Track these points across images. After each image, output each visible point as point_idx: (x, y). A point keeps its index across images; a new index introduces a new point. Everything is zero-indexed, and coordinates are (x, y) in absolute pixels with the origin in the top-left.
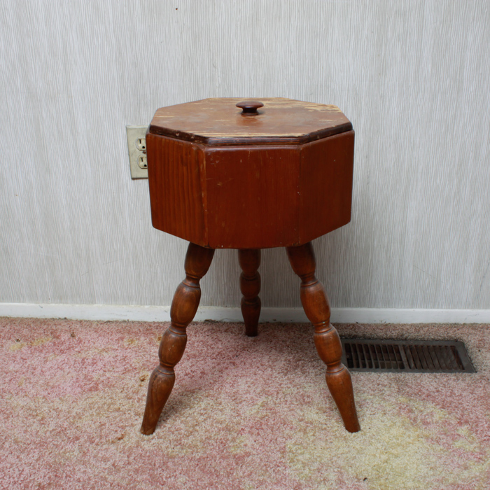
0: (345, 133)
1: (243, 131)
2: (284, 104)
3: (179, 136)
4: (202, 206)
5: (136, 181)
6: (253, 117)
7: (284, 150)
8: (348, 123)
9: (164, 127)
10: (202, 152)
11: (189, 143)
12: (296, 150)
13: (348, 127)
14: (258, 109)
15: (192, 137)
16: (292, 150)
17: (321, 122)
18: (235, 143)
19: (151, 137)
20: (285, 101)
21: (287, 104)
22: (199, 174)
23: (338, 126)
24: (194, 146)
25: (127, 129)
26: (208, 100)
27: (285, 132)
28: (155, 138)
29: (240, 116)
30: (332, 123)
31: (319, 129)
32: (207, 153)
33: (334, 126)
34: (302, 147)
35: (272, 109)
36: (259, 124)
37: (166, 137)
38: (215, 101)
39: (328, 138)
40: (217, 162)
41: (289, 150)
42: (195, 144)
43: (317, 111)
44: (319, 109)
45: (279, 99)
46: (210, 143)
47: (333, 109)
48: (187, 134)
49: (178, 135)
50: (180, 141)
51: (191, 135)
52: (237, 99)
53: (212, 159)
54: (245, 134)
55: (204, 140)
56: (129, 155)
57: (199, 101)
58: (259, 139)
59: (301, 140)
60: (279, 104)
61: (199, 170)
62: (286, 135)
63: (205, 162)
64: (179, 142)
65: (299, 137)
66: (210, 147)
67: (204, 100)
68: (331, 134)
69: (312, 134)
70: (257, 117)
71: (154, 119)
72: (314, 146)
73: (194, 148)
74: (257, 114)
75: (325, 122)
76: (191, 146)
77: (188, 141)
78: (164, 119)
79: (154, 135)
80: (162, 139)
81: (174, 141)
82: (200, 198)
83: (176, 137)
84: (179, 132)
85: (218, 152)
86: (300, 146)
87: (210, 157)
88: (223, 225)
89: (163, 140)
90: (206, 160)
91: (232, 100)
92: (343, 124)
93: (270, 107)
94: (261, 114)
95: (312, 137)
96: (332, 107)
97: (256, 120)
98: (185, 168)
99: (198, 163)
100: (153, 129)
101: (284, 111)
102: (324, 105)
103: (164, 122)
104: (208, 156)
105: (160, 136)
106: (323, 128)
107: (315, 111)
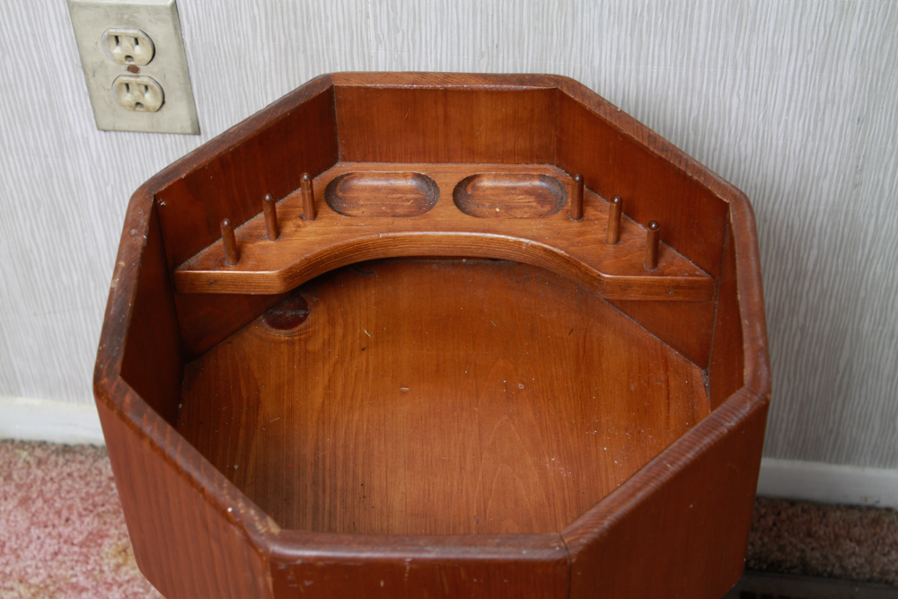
5: (113, 134)
40: (307, 583)
53: (290, 578)
63: (269, 579)
85: (308, 566)
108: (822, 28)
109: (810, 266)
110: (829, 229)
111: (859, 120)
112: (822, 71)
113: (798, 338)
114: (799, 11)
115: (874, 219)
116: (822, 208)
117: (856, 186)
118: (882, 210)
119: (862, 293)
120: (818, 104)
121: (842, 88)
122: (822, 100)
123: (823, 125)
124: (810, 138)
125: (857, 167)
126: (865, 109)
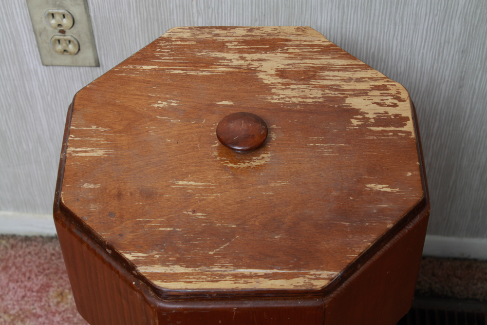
5: (51, 67)
7: (295, 309)
11: (129, 277)
12: (317, 308)
15: (135, 273)
16: (310, 308)
24: (137, 290)
27: (298, 264)
28: (71, 232)
34: (327, 301)
40: (178, 322)
41: (305, 308)
49: (109, 251)
50: (113, 264)
51: (133, 267)
53: (169, 320)
56: (34, 33)
59: (326, 292)
62: (301, 282)
63: (157, 321)
64: (111, 266)
66: (165, 302)
69: (347, 268)
73: (139, 296)
81: (103, 260)
84: (110, 248)
85: (179, 313)
86: (324, 301)
87: (165, 317)
89: (86, 246)
95: (348, 274)
99: (146, 313)
110: (445, 111)
111: (462, 52)
112: (443, 26)
115: (470, 105)
116: (442, 99)
117: (460, 87)
118: (474, 100)
120: (440, 44)
121: (453, 34)
122: (443, 41)
123: (443, 55)
124: (436, 62)
125: (461, 77)
126: (466, 45)
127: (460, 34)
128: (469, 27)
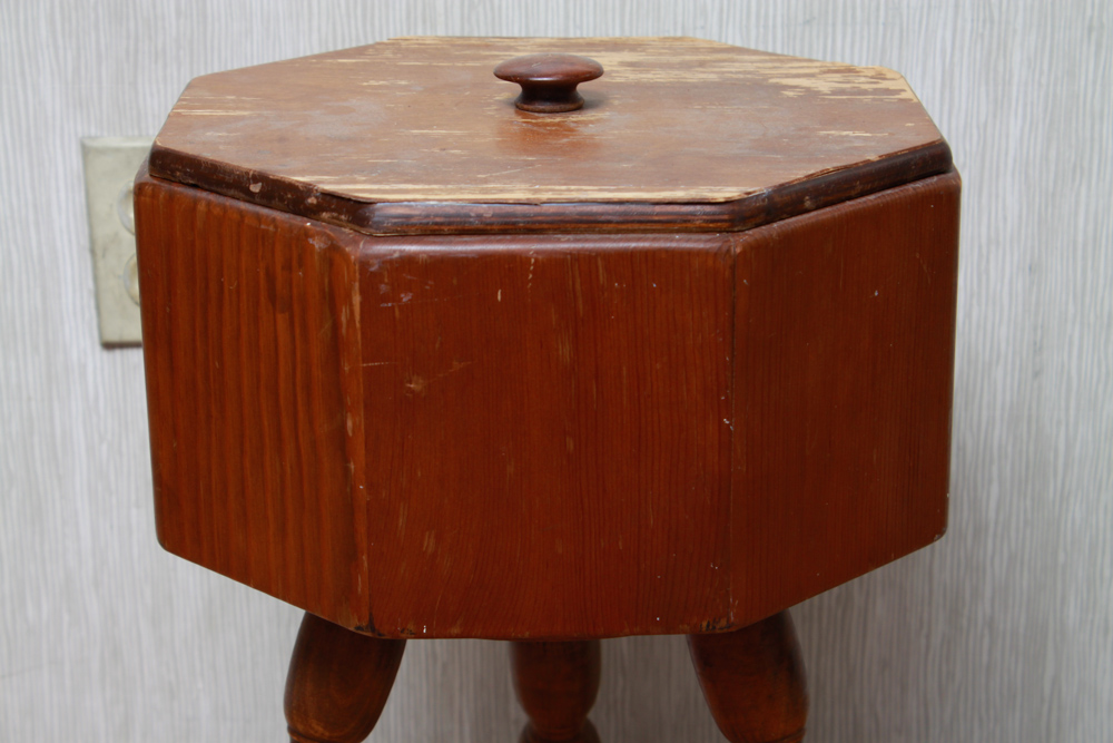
0: (919, 185)
1: (511, 178)
2: (687, 66)
3: (262, 194)
4: (347, 470)
5: (118, 353)
6: (558, 119)
7: (667, 251)
8: (931, 145)
9: (208, 154)
10: (346, 257)
11: (297, 220)
12: (716, 254)
13: (935, 160)
14: (582, 88)
15: (312, 200)
16: (698, 253)
17: (825, 139)
18: (477, 224)
19: (154, 196)
20: (696, 50)
21: (702, 64)
22: (336, 346)
23: (890, 157)
24: (319, 233)
25: (86, 151)
26: (395, 46)
27: (673, 182)
28: (171, 197)
29: (510, 114)
30: (868, 144)
31: (813, 169)
32: (364, 264)
33: (873, 157)
34: (738, 243)
35: (638, 86)
36: (581, 148)
37: (212, 197)
38: (421, 50)
39: (849, 206)
40: (406, 298)
41: (690, 253)
42: (322, 227)
43: (817, 93)
44: (824, 85)
45: (672, 44)
46: (378, 226)
47: (884, 85)
48: (291, 187)
49: (255, 188)
50: (265, 211)
51: (308, 190)
52: (510, 43)
53: (383, 288)
54: (516, 191)
55: (355, 211)
56: (93, 252)
57: (360, 51)
58: (570, 209)
59: (739, 215)
60: (670, 66)
61: (336, 326)
62: (680, 194)
63: (357, 299)
64: (258, 217)
65: (728, 202)
66: (379, 240)
67: (378, 47)
68: (859, 187)
69: (781, 188)
70: (574, 117)
71: (174, 121)
72: (788, 238)
73: (317, 244)
74: (577, 105)
75: (841, 140)
76: (307, 234)
77: (297, 212)
78: (210, 123)
79: (165, 186)
80: (196, 201)
81: (241, 213)
82: (341, 440)
83: (251, 198)
84: (260, 177)
85: (408, 261)
86: (732, 239)
87: (377, 276)
88: (429, 543)
89: (202, 207)
90: (362, 292)
91: (488, 47)
92: (914, 150)
93: (632, 76)
94: (593, 105)
95: (784, 203)
96: (880, 76)
97: (568, 130)
98: (282, 319)
99: (332, 299)
100: (163, 162)
101: (685, 94)
102: (850, 70)
103: (210, 134)
104: (370, 276)
105: (191, 192)
106: (830, 166)
107: (811, 94)
108: (975, 131)
109: (992, 514)
110: (1010, 449)
111: (1030, 269)
112: (980, 196)
113: (986, 641)
114: (946, 108)
115: (1063, 429)
116: (998, 413)
117: (1036, 374)
118: (1072, 412)
119: (1061, 558)
120: (980, 247)
121: (1005, 219)
122: (984, 240)
123: (988, 280)
124: (975, 302)
125: (1035, 343)
126: (1036, 251)
127: (1020, 217)
128: (1037, 199)
